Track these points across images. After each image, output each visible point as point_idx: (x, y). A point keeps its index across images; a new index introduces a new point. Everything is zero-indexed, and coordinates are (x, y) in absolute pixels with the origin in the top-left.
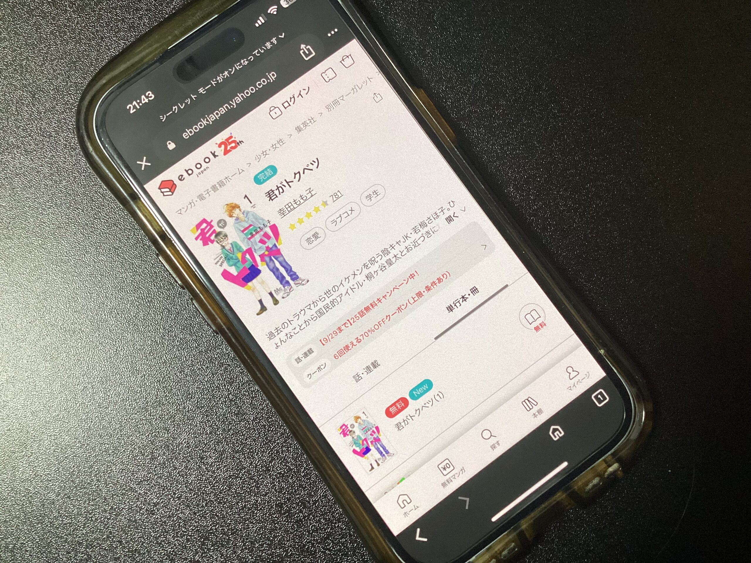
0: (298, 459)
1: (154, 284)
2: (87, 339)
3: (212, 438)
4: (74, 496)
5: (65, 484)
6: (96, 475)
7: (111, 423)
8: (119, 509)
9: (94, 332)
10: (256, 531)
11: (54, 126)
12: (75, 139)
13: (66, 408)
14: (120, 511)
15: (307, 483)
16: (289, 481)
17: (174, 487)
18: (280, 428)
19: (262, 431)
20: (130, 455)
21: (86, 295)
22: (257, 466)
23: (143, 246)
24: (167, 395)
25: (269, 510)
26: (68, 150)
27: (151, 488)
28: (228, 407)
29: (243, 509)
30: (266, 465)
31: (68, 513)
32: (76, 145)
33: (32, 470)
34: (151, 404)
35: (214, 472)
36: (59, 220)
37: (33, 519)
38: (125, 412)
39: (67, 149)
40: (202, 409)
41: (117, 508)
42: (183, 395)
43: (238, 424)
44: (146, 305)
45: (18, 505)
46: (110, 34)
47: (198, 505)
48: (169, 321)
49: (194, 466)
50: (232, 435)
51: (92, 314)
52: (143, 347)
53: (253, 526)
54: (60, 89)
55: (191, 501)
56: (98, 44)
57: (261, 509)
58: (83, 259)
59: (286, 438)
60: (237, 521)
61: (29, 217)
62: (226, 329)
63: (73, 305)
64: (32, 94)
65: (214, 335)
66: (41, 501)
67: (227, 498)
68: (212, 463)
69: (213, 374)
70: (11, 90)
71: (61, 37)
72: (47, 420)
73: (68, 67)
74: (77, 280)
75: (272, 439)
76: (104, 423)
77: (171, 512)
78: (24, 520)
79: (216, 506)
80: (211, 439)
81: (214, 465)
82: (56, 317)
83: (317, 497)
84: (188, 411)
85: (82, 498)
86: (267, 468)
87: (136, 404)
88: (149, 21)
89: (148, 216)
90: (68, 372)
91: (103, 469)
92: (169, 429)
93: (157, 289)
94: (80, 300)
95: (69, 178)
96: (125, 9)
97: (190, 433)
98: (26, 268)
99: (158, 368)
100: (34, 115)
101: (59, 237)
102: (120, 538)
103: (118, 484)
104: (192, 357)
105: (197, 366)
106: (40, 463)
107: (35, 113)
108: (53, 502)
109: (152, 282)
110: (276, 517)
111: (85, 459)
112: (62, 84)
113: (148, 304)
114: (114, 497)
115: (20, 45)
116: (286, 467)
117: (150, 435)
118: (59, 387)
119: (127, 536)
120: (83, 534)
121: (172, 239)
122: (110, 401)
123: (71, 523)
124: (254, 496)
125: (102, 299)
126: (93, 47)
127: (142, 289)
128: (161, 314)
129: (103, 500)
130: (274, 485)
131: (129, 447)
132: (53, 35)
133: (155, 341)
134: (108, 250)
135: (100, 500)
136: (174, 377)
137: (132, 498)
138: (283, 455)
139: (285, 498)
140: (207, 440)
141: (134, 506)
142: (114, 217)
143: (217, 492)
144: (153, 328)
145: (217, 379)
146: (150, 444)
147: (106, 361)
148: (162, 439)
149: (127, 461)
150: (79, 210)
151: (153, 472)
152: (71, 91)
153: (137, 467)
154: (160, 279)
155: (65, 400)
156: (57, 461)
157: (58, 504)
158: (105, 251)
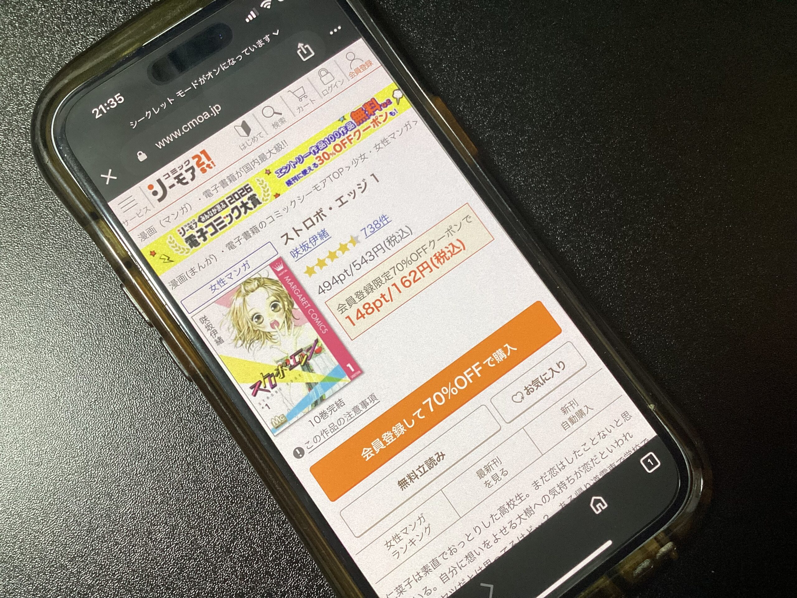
0: (267, 539)
1: (106, 319)
6: (21, 546)
7: (42, 484)
8: (45, 590)
12: (27, 145)
14: (45, 593)
15: (275, 569)
19: (224, 503)
20: (63, 524)
22: (216, 545)
24: (112, 453)
26: (18, 157)
27: (86, 566)
28: (185, 472)
30: (227, 546)
32: (27, 152)
34: (92, 463)
35: (163, 550)
38: (60, 472)
40: (153, 472)
41: (42, 589)
42: (131, 455)
43: (195, 493)
44: (95, 343)
46: (77, 27)
48: (120, 364)
49: (139, 541)
50: (187, 506)
51: (29, 352)
52: (87, 394)
58: (25, 285)
59: (253, 512)
62: (200, 375)
67: (176, 583)
68: (161, 539)
75: (236, 513)
76: (34, 484)
80: (162, 510)
81: (164, 542)
83: (287, 588)
84: (136, 474)
87: (74, 462)
88: (123, 16)
89: (111, 239)
92: (112, 495)
93: (109, 324)
94: (17, 334)
95: (16, 190)
97: (136, 501)
99: (103, 420)
109: (104, 317)
112: (17, 82)
113: (98, 343)
114: (41, 574)
116: (251, 549)
117: (89, 501)
121: (139, 267)
124: (210, 583)
125: (43, 334)
126: (56, 41)
127: (91, 324)
129: (27, 578)
130: (235, 569)
131: (63, 514)
132: (12, 26)
133: (103, 387)
134: (55, 276)
135: (23, 578)
136: (123, 432)
137: (61, 577)
138: (248, 534)
139: (247, 587)
140: (157, 511)
141: (64, 587)
142: (65, 238)
143: (166, 575)
144: (101, 372)
145: (174, 437)
146: (88, 511)
147: (42, 408)
148: (103, 506)
149: (59, 532)
150: (25, 227)
151: (90, 547)
152: (26, 90)
153: (70, 539)
154: (114, 314)
158: (52, 278)
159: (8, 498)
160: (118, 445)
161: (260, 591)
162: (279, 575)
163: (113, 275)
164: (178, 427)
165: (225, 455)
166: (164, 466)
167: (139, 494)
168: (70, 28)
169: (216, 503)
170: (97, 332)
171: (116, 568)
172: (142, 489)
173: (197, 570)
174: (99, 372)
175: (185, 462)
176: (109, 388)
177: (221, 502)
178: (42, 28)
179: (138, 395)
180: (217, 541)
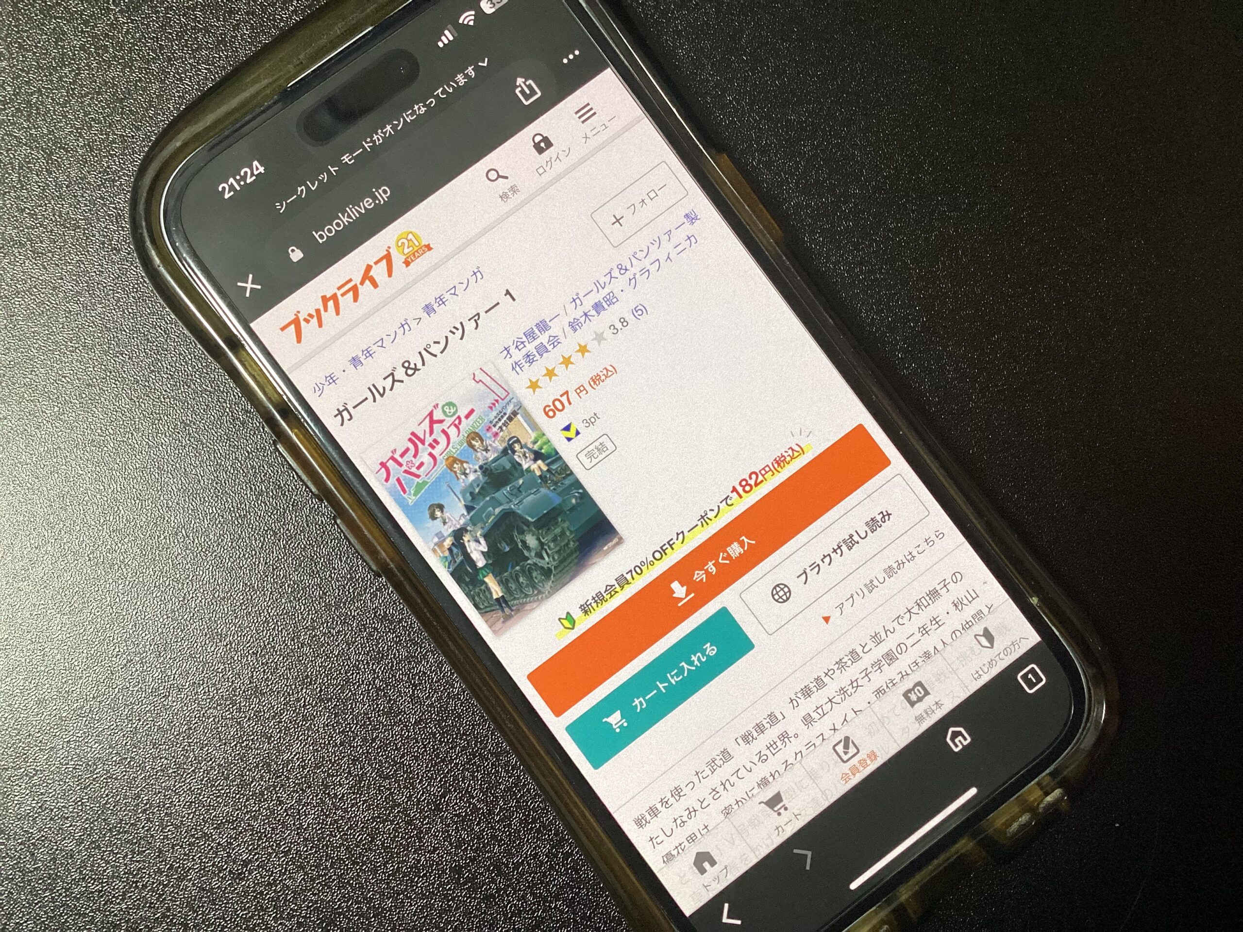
0: (491, 792)
1: (251, 488)
2: (134, 578)
3: (345, 752)
4: (107, 846)
5: (92, 825)
6: (146, 810)
7: (172, 722)
9: (145, 567)
10: (416, 912)
11: (84, 210)
12: (120, 234)
13: (95, 695)
14: (185, 873)
15: (504, 832)
16: (473, 829)
17: (277, 834)
19: (429, 742)
20: (203, 778)
21: (133, 502)
22: (420, 801)
23: (233, 420)
24: (268, 677)
25: (438, 878)
27: (239, 835)
28: (373, 700)
29: (393, 875)
30: (436, 801)
31: (96, 875)
33: (36, 799)
34: (241, 692)
35: (346, 811)
36: (89, 373)
37: (37, 883)
38: (196, 705)
39: (106, 250)
40: (328, 703)
41: (179, 867)
42: (296, 679)
43: (388, 730)
44: (236, 523)
45: (11, 858)
46: (183, 52)
48: (274, 551)
49: (312, 799)
50: (377, 749)
51: (142, 536)
52: (229, 594)
53: (411, 904)
54: (96, 145)
55: (306, 858)
57: (425, 875)
58: (130, 441)
59: (470, 755)
60: (384, 895)
61: (38, 366)
63: (111, 519)
64: (46, 153)
65: (351, 578)
66: (50, 852)
67: (367, 856)
68: (343, 794)
69: (348, 644)
70: (11, 145)
71: (98, 55)
72: (64, 715)
73: (109, 108)
74: (118, 477)
75: (447, 757)
76: (160, 723)
77: (271, 875)
78: (22, 885)
79: (348, 869)
80: (343, 755)
81: (347, 799)
82: (82, 539)
83: (521, 857)
84: (305, 706)
85: (120, 849)
86: (436, 806)
87: (215, 692)
91: (158, 801)
92: (271, 736)
94: (122, 511)
95: (109, 300)
96: (211, 10)
97: (306, 744)
98: (31, 455)
99: (254, 631)
100: (49, 190)
101: (89, 401)
102: (184, 918)
103: (182, 826)
105: (321, 629)
106: (50, 789)
107: (52, 186)
108: (71, 855)
109: (247, 483)
110: (450, 889)
111: (127, 782)
112: (99, 138)
113: (240, 522)
114: (176, 848)
115: (27, 67)
116: (469, 806)
117: (239, 745)
119: (197, 916)
120: (122, 909)
122: (171, 685)
123: (102, 891)
124: (414, 852)
125: (161, 511)
126: (153, 75)
128: (262, 539)
129: (157, 854)
130: (448, 834)
131: (202, 764)
132: (85, 51)
133: (251, 584)
134: (173, 427)
135: (152, 853)
137: (205, 851)
138: (465, 785)
139: (466, 857)
140: (335, 756)
141: (209, 865)
142: (185, 370)
143: (352, 845)
145: (355, 652)
146: (238, 759)
147: (165, 617)
148: (259, 752)
149: (198, 788)
150: (124, 355)
151: (243, 808)
152: (113, 150)
153: (215, 798)
154: (261, 479)
155: (94, 682)
156: (78, 785)
157: (78, 859)
158: (168, 429)
159: (124, 743)
160: (276, 666)
161: (483, 863)
162: (509, 840)
163: (258, 424)
164: (361, 638)
165: (429, 676)
166: (344, 693)
167: (310, 734)
168: (173, 54)
169: (419, 743)
170: (239, 506)
171: (281, 836)
172: (313, 727)
173: (395, 837)
174: (244, 563)
175: (372, 686)
177: (426, 741)
180: (422, 795)
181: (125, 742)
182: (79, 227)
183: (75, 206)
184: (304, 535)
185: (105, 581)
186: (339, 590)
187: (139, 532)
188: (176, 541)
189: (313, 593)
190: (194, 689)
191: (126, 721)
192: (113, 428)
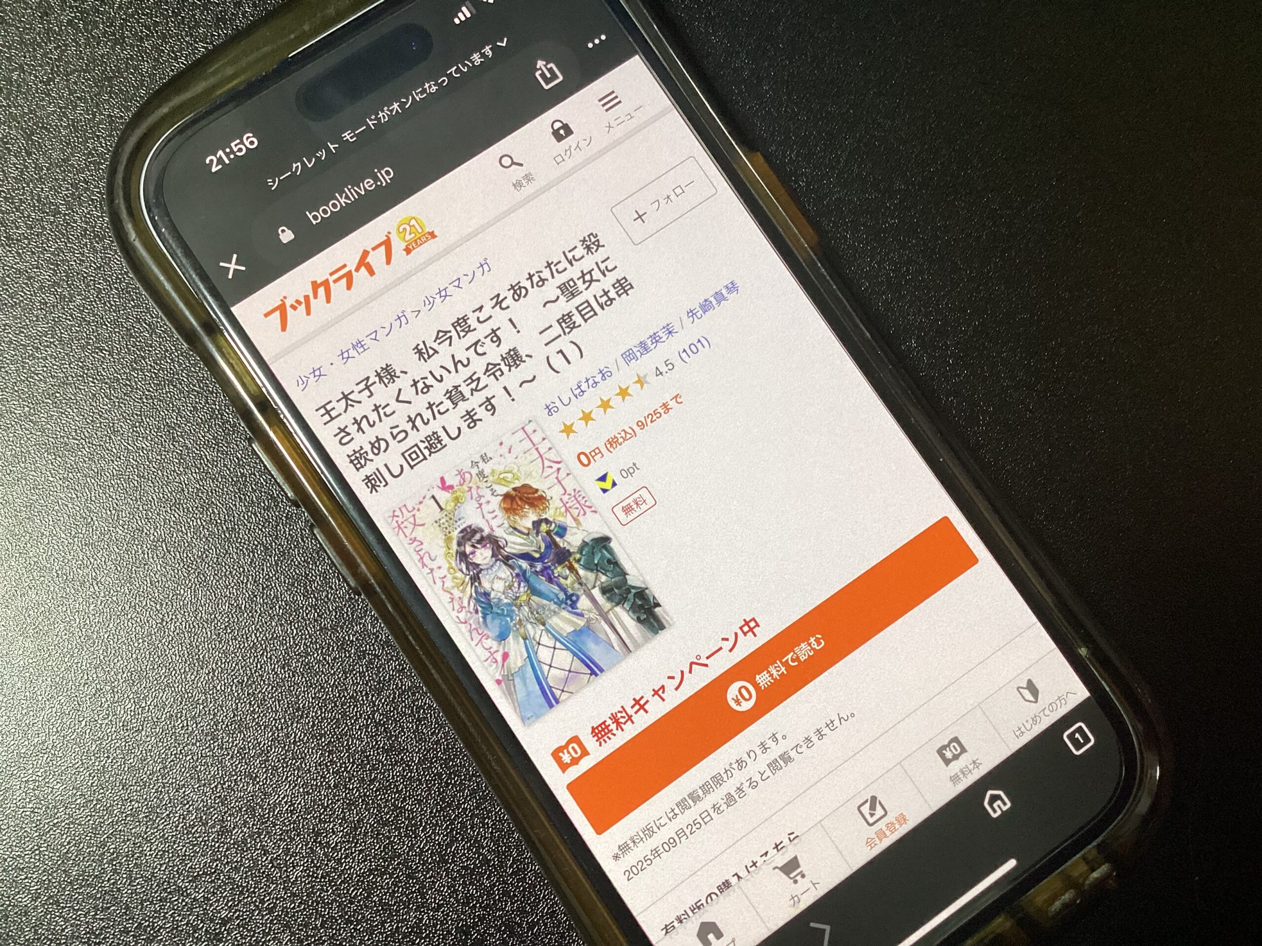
0: (503, 841)
1: (240, 497)
2: (107, 598)
3: (339, 795)
4: (67, 901)
5: (50, 877)
6: (112, 860)
7: (145, 760)
8: (153, 929)
9: (120, 585)
11: (65, 194)
12: (104, 220)
13: (59, 729)
14: (154, 932)
15: (518, 887)
16: (483, 883)
17: (263, 888)
18: (469, 781)
19: (434, 785)
20: (179, 823)
21: (109, 513)
22: (423, 851)
23: (223, 424)
24: (254, 710)
27: (217, 889)
28: (372, 737)
30: (442, 852)
31: (54, 934)
32: (105, 231)
34: (223, 726)
35: (339, 862)
36: (64, 370)
38: (172, 741)
39: (88, 237)
40: (321, 739)
41: (149, 926)
42: (286, 711)
43: (388, 770)
44: (223, 536)
46: (179, 30)
47: (306, 926)
48: (265, 568)
49: (301, 848)
50: (376, 791)
51: (118, 551)
52: (213, 616)
54: (81, 126)
55: (294, 916)
56: (155, 47)
59: (480, 799)
61: (7, 361)
62: (376, 585)
63: (83, 532)
64: (26, 133)
65: (350, 598)
67: (362, 913)
68: (337, 843)
69: (345, 672)
71: (87, 30)
72: (23, 751)
73: (97, 86)
74: (93, 484)
75: (454, 801)
76: (132, 761)
77: (253, 936)
81: (341, 849)
82: (50, 553)
83: (537, 916)
84: (295, 742)
85: (81, 905)
86: (442, 857)
87: (195, 725)
89: (236, 367)
90: (66, 660)
91: (126, 850)
92: (256, 776)
93: (245, 505)
94: (96, 523)
95: (89, 292)
97: (296, 785)
99: (240, 658)
100: (28, 172)
101: (64, 401)
103: (153, 879)
104: (306, 639)
105: (315, 655)
107: (31, 168)
108: (25, 912)
109: (236, 493)
111: (92, 828)
112: (85, 118)
113: (227, 535)
114: (145, 904)
115: (8, 42)
116: (479, 857)
117: (219, 786)
118: (49, 689)
121: (279, 412)
122: (145, 718)
124: (416, 911)
125: (139, 522)
126: (146, 53)
127: (217, 505)
128: (251, 555)
129: (123, 911)
130: (454, 889)
131: (178, 808)
132: (73, 27)
133: (238, 605)
134: (156, 430)
135: (118, 910)
136: (271, 676)
137: (179, 907)
138: (474, 833)
139: (474, 916)
140: (328, 800)
141: (183, 923)
142: (171, 369)
143: (345, 901)
144: (235, 581)
145: (353, 681)
146: (218, 803)
147: (140, 641)
148: (242, 794)
149: (173, 835)
150: (104, 352)
151: (223, 858)
152: (100, 132)
153: (191, 847)
154: (252, 488)
155: (58, 714)
156: (36, 832)
157: (34, 916)
158: (150, 432)
159: (89, 784)
160: (264, 697)
161: (494, 922)
162: (523, 896)
164: (360, 666)
166: (339, 728)
167: (300, 774)
168: (168, 31)
169: (423, 785)
170: (227, 517)
171: (265, 891)
172: (304, 766)
173: (394, 892)
174: (231, 582)
175: (371, 720)
176: (247, 606)
177: (431, 783)
178: (123, 31)
179: (295, 616)
180: (426, 845)
181: (91, 782)
182: (60, 213)
183: (55, 189)
184: (299, 551)
185: (75, 601)
186: (336, 612)
187: (114, 547)
188: (155, 556)
189: (307, 616)
190: (170, 724)
191: (93, 758)
192: (89, 431)
